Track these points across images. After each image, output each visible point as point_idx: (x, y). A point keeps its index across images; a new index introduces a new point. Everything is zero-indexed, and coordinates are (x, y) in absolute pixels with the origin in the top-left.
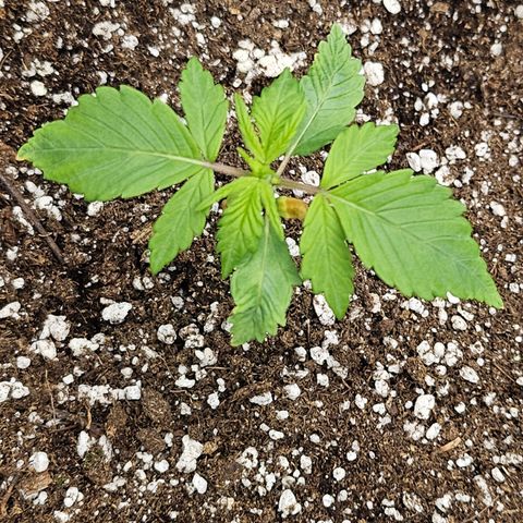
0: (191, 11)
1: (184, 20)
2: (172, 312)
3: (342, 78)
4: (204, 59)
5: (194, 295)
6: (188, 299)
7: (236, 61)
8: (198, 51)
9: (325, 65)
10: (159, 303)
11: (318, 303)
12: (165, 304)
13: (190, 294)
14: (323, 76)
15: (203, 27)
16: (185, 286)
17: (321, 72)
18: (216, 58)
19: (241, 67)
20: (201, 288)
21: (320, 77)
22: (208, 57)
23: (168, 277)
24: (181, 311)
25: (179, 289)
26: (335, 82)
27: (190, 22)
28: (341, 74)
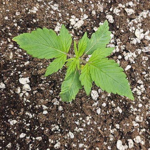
0: (57, 6)
1: (55, 9)
2: (50, 94)
3: (104, 36)
4: (61, 21)
5: (56, 90)
6: (55, 91)
7: (70, 22)
8: (59, 18)
9: (100, 31)
10: (46, 92)
11: (92, 93)
12: (48, 92)
13: (55, 90)
14: (99, 34)
15: (60, 11)
16: (54, 87)
17: (99, 33)
18: (64, 21)
19: (72, 24)
20: (58, 88)
21: (98, 34)
22: (62, 20)
23: (48, 84)
24: (52, 94)
25: (52, 88)
26: (102, 36)
27: (57, 10)
28: (104, 35)
